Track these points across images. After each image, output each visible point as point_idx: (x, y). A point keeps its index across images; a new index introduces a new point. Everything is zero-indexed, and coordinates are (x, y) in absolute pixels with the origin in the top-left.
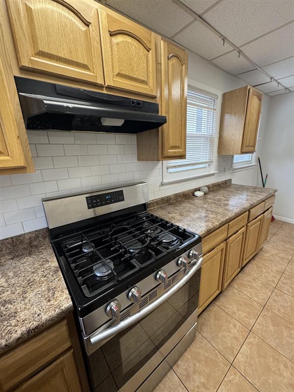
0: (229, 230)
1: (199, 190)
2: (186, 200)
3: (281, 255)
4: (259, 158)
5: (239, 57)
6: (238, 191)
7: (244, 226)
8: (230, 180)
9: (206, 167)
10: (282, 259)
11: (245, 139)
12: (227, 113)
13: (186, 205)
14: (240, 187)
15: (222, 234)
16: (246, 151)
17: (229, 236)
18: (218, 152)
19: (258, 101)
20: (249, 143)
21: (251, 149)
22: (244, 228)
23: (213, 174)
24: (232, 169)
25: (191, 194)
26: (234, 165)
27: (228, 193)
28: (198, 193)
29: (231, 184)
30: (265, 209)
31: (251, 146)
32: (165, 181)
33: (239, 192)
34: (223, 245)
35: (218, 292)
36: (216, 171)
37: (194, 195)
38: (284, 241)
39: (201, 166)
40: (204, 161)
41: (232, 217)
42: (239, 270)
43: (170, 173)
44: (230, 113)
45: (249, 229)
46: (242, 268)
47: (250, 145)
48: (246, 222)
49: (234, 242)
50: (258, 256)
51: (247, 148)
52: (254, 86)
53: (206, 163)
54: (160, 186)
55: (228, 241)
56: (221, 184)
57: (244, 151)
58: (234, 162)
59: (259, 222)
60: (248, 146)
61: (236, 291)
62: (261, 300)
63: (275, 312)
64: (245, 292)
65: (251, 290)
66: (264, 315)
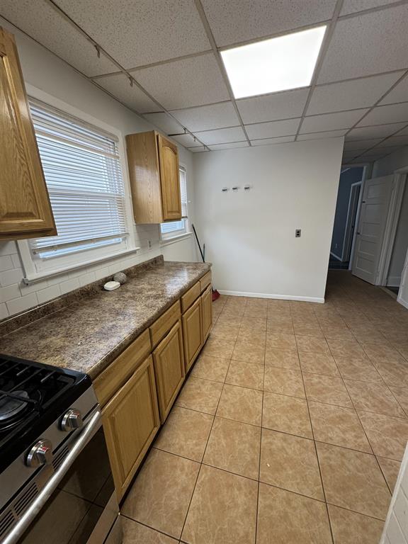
0: (153, 337)
1: (112, 279)
2: (88, 302)
3: (229, 337)
4: (193, 225)
5: (131, 85)
6: (169, 271)
7: (177, 321)
8: (161, 257)
9: (120, 243)
10: (229, 341)
11: (165, 203)
12: (137, 165)
13: (86, 312)
14: (173, 264)
15: (142, 347)
16: (169, 218)
17: (154, 345)
18: (135, 219)
19: (173, 154)
20: (172, 208)
21: (175, 215)
22: (178, 323)
23: (134, 252)
24: (161, 242)
25: (97, 289)
26: (163, 236)
27: (156, 277)
28: (110, 286)
29: (163, 262)
30: (202, 289)
31: (175, 212)
32: (30, 277)
33: (171, 273)
34: (148, 362)
35: (156, 430)
36: (137, 247)
37: (103, 289)
38: (229, 320)
39: (113, 241)
40: (116, 233)
41: (153, 317)
42: (183, 379)
43: (45, 260)
44: (141, 165)
45: (185, 321)
46: (188, 375)
47: (174, 210)
48: (180, 314)
49: (166, 348)
50: (206, 348)
51: (170, 214)
52: (169, 135)
53: (118, 236)
54: (20, 287)
55: (154, 353)
56: (148, 264)
57: (166, 218)
58: (162, 232)
59: (198, 308)
60: (172, 212)
61: (183, 411)
62: (212, 409)
63: (226, 417)
64: (193, 408)
65: (200, 400)
66: (216, 428)
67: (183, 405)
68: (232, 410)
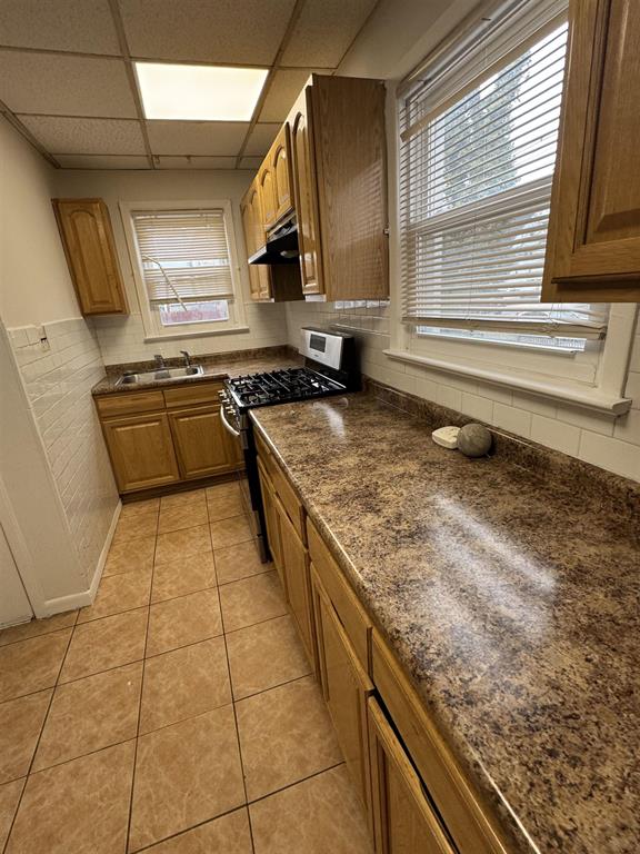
61: (296, 673)
62: (245, 712)
63: (212, 713)
64: (282, 690)
65: (279, 714)
66: (223, 683)
67: (304, 683)
68: (202, 734)
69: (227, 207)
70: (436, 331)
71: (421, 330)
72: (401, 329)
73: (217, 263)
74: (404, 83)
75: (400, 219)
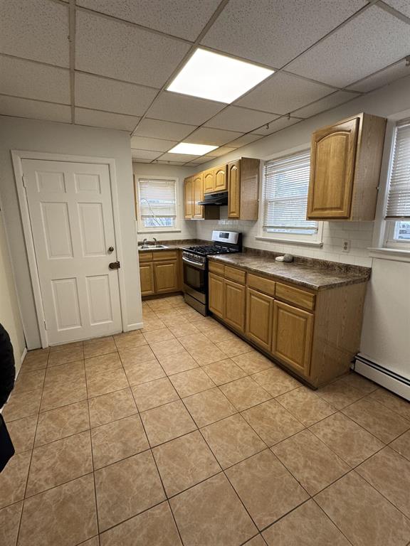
0: (225, 271)
9: (311, 235)
22: (242, 286)
55: (225, 280)
69: (177, 180)
70: (272, 230)
71: (268, 230)
72: (261, 230)
73: (170, 202)
74: (267, 163)
75: (263, 197)
